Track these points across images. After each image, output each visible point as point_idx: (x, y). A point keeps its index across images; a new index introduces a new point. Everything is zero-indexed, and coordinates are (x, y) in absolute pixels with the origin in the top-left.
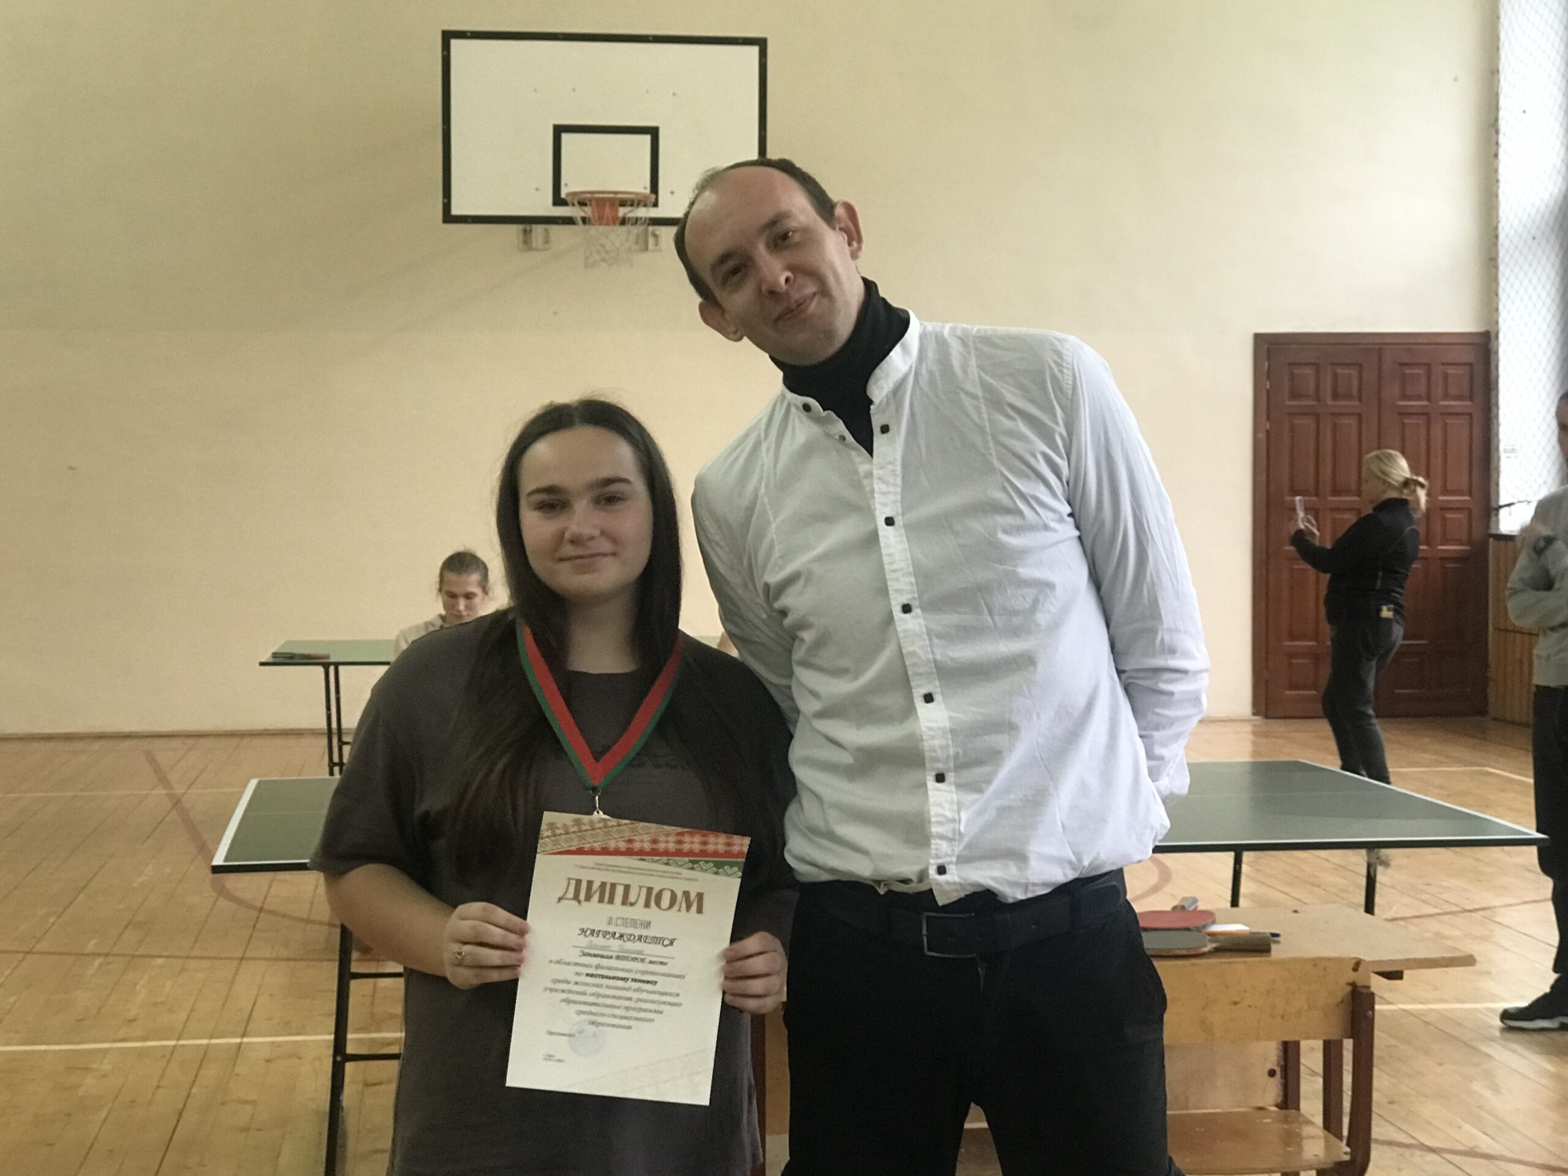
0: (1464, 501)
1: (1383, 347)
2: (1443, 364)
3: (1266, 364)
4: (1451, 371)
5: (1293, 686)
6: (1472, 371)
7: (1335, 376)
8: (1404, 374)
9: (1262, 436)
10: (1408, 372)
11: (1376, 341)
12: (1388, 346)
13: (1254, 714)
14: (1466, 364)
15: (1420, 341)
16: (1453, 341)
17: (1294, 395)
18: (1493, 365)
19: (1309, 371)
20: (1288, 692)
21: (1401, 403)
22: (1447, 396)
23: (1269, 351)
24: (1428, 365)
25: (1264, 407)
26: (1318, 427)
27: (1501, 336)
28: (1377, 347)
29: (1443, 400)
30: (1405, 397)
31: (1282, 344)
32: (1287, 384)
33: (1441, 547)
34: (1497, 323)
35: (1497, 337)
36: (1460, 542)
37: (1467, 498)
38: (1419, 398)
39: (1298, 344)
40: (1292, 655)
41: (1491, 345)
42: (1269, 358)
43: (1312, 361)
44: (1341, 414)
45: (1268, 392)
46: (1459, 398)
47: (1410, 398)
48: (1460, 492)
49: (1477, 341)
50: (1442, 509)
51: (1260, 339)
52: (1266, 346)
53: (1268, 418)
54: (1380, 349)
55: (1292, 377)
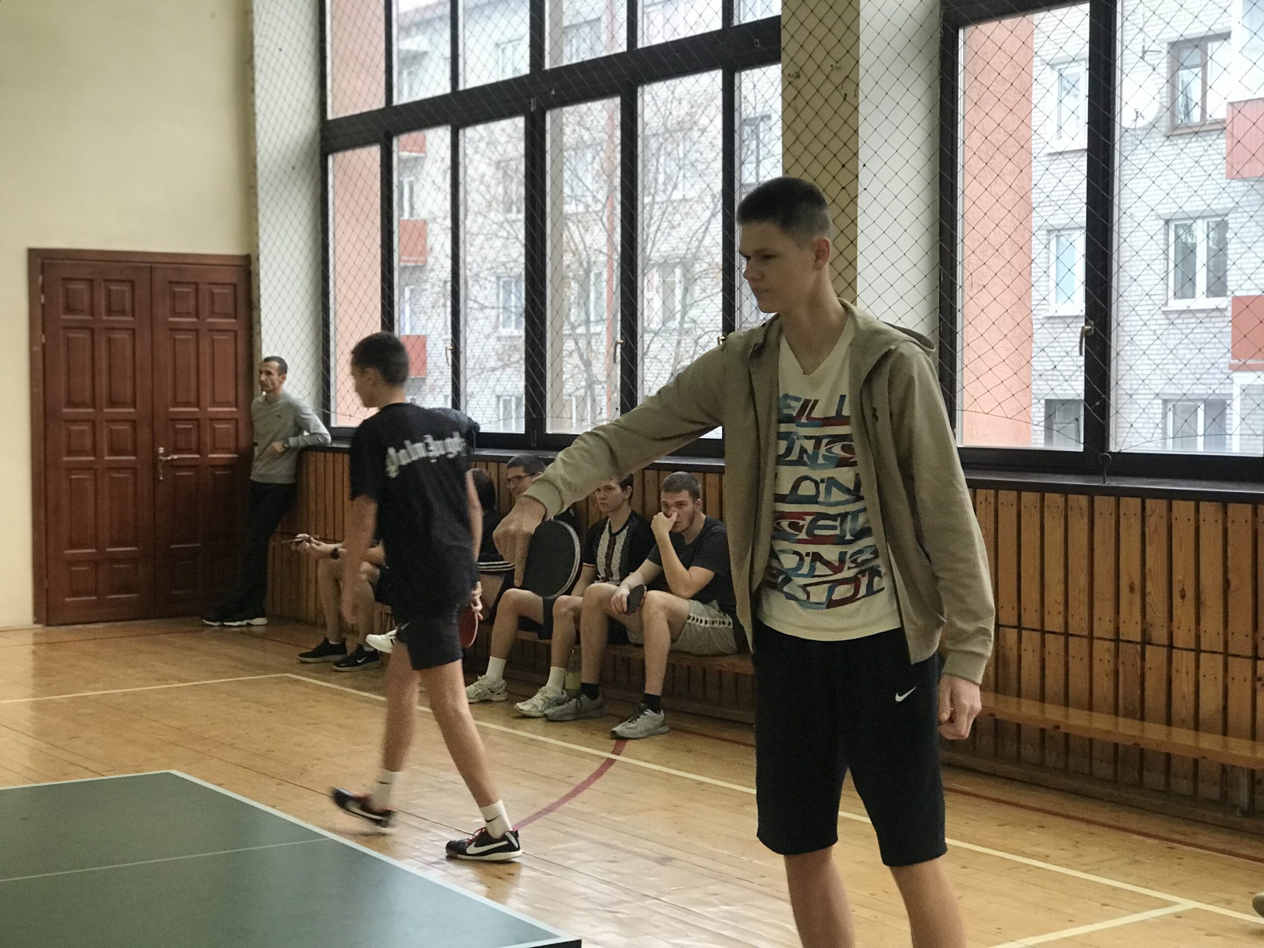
0: (231, 412)
1: (153, 265)
2: (210, 284)
3: (40, 278)
4: (216, 290)
5: (75, 594)
6: (235, 290)
7: (109, 292)
8: (174, 293)
9: (38, 349)
10: (176, 289)
11: (147, 259)
12: (158, 265)
13: (35, 622)
14: (231, 284)
15: (187, 261)
16: (216, 262)
17: (69, 310)
18: (254, 286)
19: (82, 286)
20: (68, 600)
21: (171, 319)
22: (213, 314)
23: (43, 264)
24: (196, 284)
25: (39, 322)
26: (93, 343)
27: (262, 259)
28: (149, 265)
29: (210, 317)
30: (175, 313)
31: (55, 259)
32: (61, 300)
33: (211, 456)
34: (257, 246)
35: (258, 259)
36: (229, 451)
37: (234, 409)
38: (188, 315)
39: (73, 259)
40: (71, 562)
41: (252, 267)
42: (43, 273)
43: (85, 277)
44: (114, 329)
45: (43, 306)
46: (226, 315)
47: (180, 315)
48: (227, 404)
49: (238, 263)
50: (211, 420)
51: (33, 253)
52: (39, 261)
53: (44, 331)
54: (151, 268)
55: (67, 292)
